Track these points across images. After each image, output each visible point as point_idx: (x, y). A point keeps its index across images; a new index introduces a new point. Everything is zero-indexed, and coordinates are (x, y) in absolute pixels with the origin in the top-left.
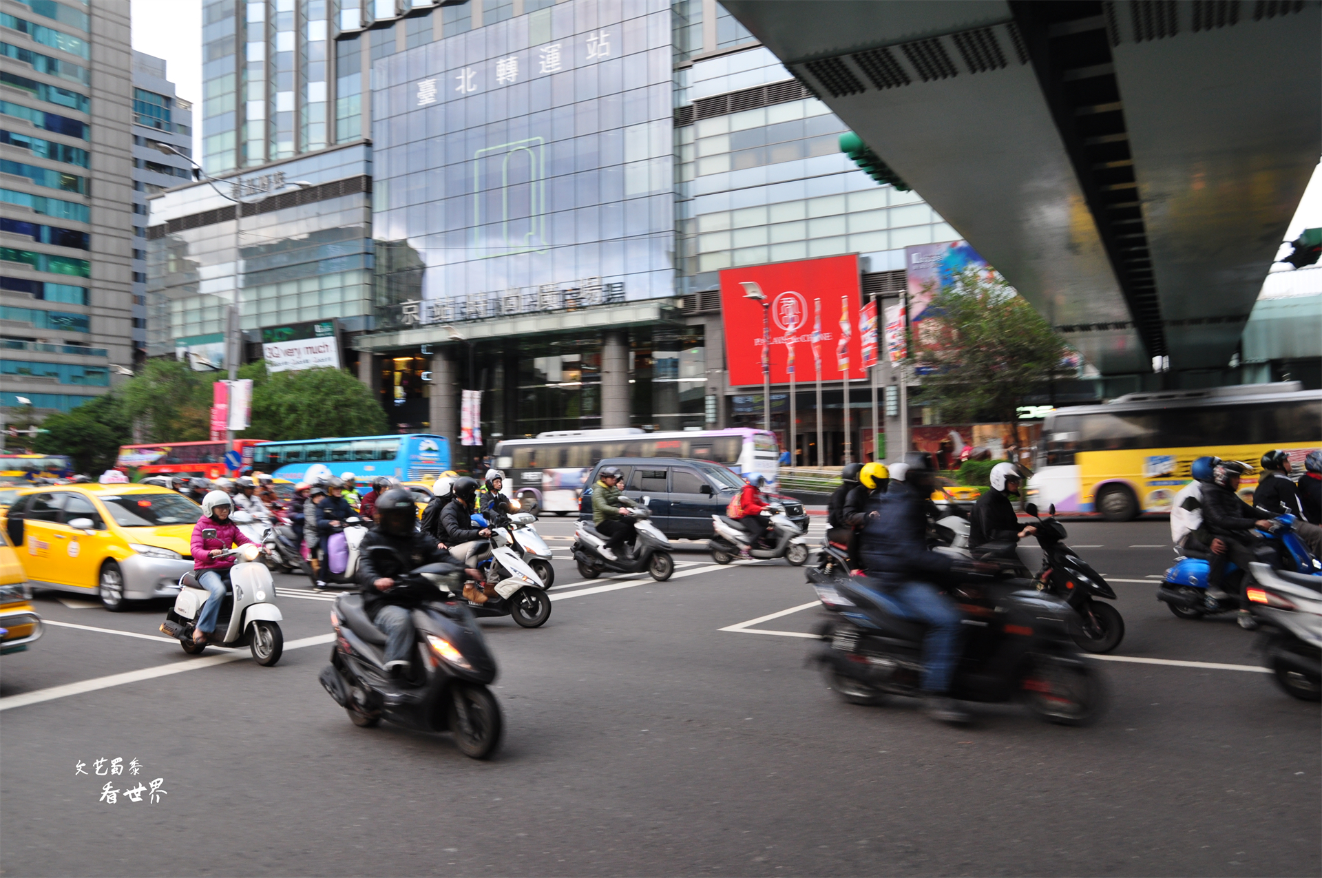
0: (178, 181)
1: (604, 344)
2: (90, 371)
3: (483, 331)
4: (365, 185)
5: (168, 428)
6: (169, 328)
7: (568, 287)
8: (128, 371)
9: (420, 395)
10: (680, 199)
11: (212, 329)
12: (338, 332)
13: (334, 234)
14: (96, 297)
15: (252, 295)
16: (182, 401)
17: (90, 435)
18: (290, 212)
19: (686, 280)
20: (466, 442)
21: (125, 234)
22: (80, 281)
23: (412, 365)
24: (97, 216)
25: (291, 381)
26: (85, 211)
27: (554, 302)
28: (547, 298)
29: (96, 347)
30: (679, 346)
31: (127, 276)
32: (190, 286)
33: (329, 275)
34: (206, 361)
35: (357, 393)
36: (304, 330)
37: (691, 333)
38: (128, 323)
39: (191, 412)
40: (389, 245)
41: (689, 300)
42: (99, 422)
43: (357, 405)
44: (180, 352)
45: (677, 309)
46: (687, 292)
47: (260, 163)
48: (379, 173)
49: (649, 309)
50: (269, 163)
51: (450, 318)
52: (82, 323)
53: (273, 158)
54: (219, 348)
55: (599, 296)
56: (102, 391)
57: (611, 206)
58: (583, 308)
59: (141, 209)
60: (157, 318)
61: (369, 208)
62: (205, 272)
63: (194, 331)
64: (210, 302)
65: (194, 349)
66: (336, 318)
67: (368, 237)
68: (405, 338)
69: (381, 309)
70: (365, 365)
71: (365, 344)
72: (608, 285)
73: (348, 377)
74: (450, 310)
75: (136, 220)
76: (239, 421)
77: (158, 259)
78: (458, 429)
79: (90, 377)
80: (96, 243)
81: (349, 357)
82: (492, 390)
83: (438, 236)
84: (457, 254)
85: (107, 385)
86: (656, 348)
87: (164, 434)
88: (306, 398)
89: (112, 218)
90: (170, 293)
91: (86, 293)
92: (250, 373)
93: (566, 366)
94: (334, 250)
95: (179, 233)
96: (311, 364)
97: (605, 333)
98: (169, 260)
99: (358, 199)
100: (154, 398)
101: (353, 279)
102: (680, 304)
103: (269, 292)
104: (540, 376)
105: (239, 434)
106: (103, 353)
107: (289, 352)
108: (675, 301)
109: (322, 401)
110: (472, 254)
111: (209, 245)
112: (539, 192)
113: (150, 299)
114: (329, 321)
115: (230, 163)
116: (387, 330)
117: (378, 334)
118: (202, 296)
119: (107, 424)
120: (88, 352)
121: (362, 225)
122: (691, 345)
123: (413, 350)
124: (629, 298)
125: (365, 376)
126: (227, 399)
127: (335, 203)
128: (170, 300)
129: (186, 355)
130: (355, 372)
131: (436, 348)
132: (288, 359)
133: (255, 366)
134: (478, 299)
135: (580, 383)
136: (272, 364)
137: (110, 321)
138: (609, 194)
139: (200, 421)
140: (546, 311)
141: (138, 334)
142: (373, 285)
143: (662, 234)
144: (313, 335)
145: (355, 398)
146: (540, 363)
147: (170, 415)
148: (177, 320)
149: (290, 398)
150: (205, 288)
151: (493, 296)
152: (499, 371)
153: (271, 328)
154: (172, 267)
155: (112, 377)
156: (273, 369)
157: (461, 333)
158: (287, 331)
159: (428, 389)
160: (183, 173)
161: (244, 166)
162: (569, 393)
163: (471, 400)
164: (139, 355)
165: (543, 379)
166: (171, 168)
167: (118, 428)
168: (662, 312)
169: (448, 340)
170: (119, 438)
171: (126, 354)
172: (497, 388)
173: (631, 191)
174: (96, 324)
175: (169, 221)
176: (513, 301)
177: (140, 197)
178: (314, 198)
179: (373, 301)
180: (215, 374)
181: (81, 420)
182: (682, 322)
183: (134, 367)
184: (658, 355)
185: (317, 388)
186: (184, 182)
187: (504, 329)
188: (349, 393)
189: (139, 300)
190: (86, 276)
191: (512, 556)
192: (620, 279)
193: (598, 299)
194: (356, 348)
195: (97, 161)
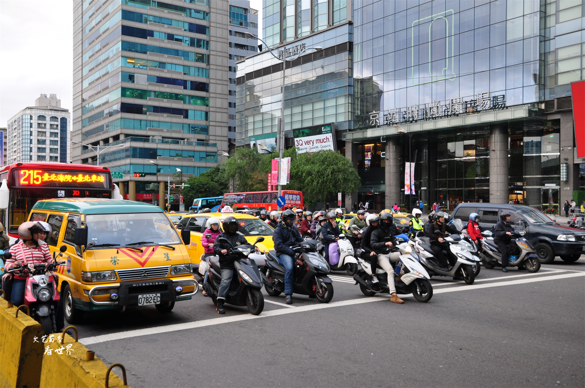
0: (251, 53)
1: (491, 133)
2: (208, 155)
3: (416, 128)
4: (349, 47)
5: (246, 184)
6: (247, 131)
7: (468, 99)
8: (227, 154)
9: (379, 165)
10: (544, 39)
11: (268, 131)
12: (333, 131)
13: (332, 76)
14: (211, 116)
15: (288, 112)
16: (253, 170)
17: (208, 188)
18: (308, 65)
19: (547, 91)
20: (407, 192)
21: (225, 83)
22: (204, 108)
23: (375, 148)
24: (212, 74)
25: (309, 158)
26: (206, 72)
27: (460, 109)
28: (456, 107)
29: (211, 142)
30: (541, 133)
31: (226, 105)
32: (256, 108)
33: (328, 99)
34: (265, 148)
35: (344, 164)
36: (316, 130)
37: (549, 124)
38: (227, 129)
39: (257, 176)
40: (362, 81)
41: (549, 104)
42: (213, 181)
43: (344, 171)
44: (252, 143)
45: (540, 110)
46: (547, 99)
47: (292, 39)
48: (357, 40)
49: (523, 111)
50: (297, 39)
51: (397, 121)
52: (205, 130)
53: (299, 36)
54: (271, 141)
55: (488, 104)
56: (214, 165)
57: (497, 48)
58: (478, 112)
59: (233, 69)
60: (241, 126)
61: (351, 60)
62: (263, 101)
63: (259, 132)
64: (266, 117)
65: (259, 142)
66: (333, 123)
67: (351, 76)
68: (370, 133)
69: (358, 117)
70: (348, 149)
71: (349, 137)
72: (494, 97)
73: (340, 156)
74: (397, 116)
75: (230, 75)
76: (284, 180)
77: (241, 95)
78: (402, 185)
79: (208, 158)
80: (212, 88)
81: (340, 144)
82: (421, 162)
83: (390, 73)
84: (401, 84)
85: (216, 161)
86: (525, 135)
87: (244, 187)
88: (316, 168)
89: (219, 75)
90: (247, 113)
91: (207, 114)
92: (288, 154)
93: (466, 147)
94: (331, 85)
95: (252, 81)
96: (320, 149)
97: (491, 127)
98: (246, 95)
99: (345, 55)
100: (239, 168)
101: (342, 101)
102: (543, 106)
103: (297, 110)
104: (450, 154)
105: (283, 187)
106: (215, 145)
107: (308, 143)
108: (540, 105)
109: (325, 169)
110: (410, 82)
111: (267, 86)
112: (451, 44)
113: (238, 116)
114: (329, 125)
115: (277, 41)
116: (361, 129)
117: (356, 131)
118: (263, 113)
119: (216, 182)
120: (207, 145)
121: (347, 70)
122: (548, 132)
123: (375, 140)
124: (507, 105)
125: (349, 155)
126: (278, 169)
127: (332, 59)
128: (247, 117)
129: (255, 145)
130: (343, 153)
131: (388, 138)
132: (307, 146)
133: (290, 150)
134: (414, 109)
135: (474, 158)
136: (299, 149)
137: (218, 128)
138: (496, 40)
139: (262, 180)
140: (454, 114)
141: (231, 135)
142: (353, 104)
143: (532, 63)
144: (320, 133)
145: (343, 168)
146: (451, 146)
147: (247, 177)
148: (250, 127)
149: (308, 167)
150: (264, 109)
151: (422, 107)
152: (425, 151)
153: (299, 130)
154: (248, 99)
155: (219, 157)
156: (300, 152)
157: (404, 129)
158: (306, 131)
159: (384, 162)
160: (253, 48)
161: (284, 42)
162: (467, 164)
163: (410, 168)
164: (231, 146)
165: (453, 155)
166: (247, 46)
167: (221, 184)
168: (530, 112)
169: (396, 133)
170: (222, 189)
171: (225, 145)
172: (424, 161)
173: (510, 38)
174: (211, 130)
175: (246, 74)
176: (435, 109)
177: (232, 63)
178: (321, 57)
179: (353, 113)
180: (270, 155)
181: (204, 180)
182: (545, 118)
183: (229, 152)
184: (526, 139)
185: (323, 162)
186: (253, 53)
187: (429, 126)
188: (340, 165)
189: (232, 117)
190: (207, 106)
191: (411, 260)
192: (503, 93)
193: (488, 106)
194: (344, 139)
195: (212, 45)
